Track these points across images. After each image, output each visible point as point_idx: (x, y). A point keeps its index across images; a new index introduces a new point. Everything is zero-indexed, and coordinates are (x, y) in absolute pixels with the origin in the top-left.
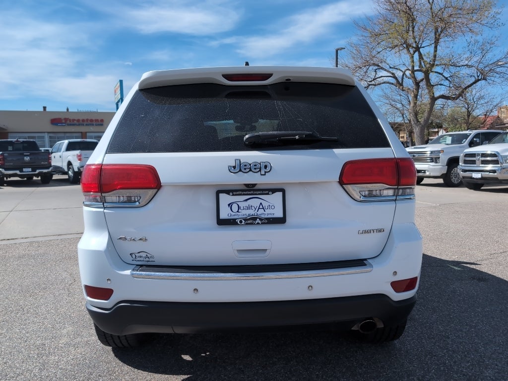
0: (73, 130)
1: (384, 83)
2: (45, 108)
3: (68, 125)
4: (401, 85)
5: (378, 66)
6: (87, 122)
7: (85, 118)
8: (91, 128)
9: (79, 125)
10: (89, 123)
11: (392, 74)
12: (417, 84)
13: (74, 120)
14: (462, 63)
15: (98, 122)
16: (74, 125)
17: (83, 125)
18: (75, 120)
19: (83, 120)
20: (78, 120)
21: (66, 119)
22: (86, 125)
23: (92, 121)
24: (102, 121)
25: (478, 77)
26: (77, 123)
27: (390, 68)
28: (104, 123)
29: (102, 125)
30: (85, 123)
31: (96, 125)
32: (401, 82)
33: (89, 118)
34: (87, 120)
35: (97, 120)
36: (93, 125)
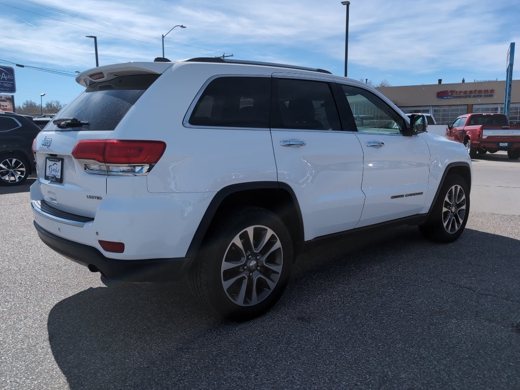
0: (458, 103)
2: (440, 81)
3: (454, 97)
6: (475, 93)
7: (473, 89)
8: (479, 100)
9: (466, 97)
10: (477, 94)
13: (460, 92)
15: (488, 92)
16: (460, 97)
17: (470, 97)
18: (462, 92)
19: (471, 92)
20: (465, 92)
21: (452, 92)
22: (474, 96)
23: (480, 91)
24: (492, 91)
26: (464, 95)
28: (494, 94)
29: (492, 96)
30: (472, 95)
31: (485, 96)
33: (478, 89)
34: (476, 91)
35: (486, 91)
36: (481, 96)
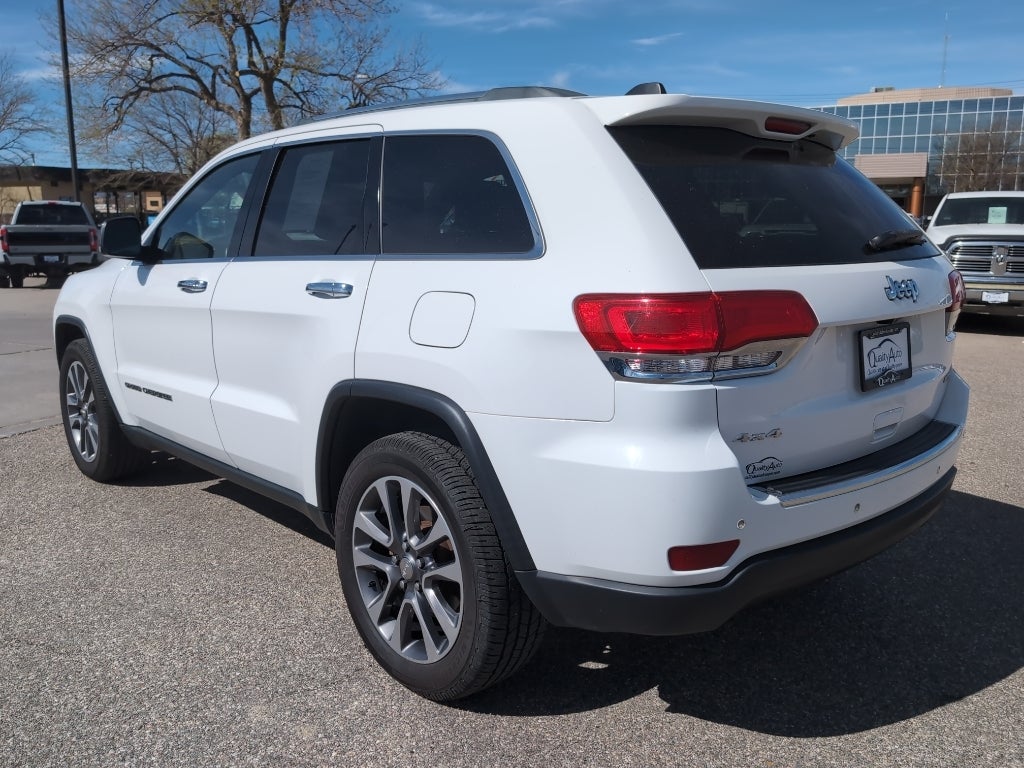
1: (176, 88)
4: (212, 96)
5: (159, 50)
11: (191, 70)
12: (247, 99)
14: (329, 70)
25: (355, 99)
27: (188, 57)
32: (211, 91)
